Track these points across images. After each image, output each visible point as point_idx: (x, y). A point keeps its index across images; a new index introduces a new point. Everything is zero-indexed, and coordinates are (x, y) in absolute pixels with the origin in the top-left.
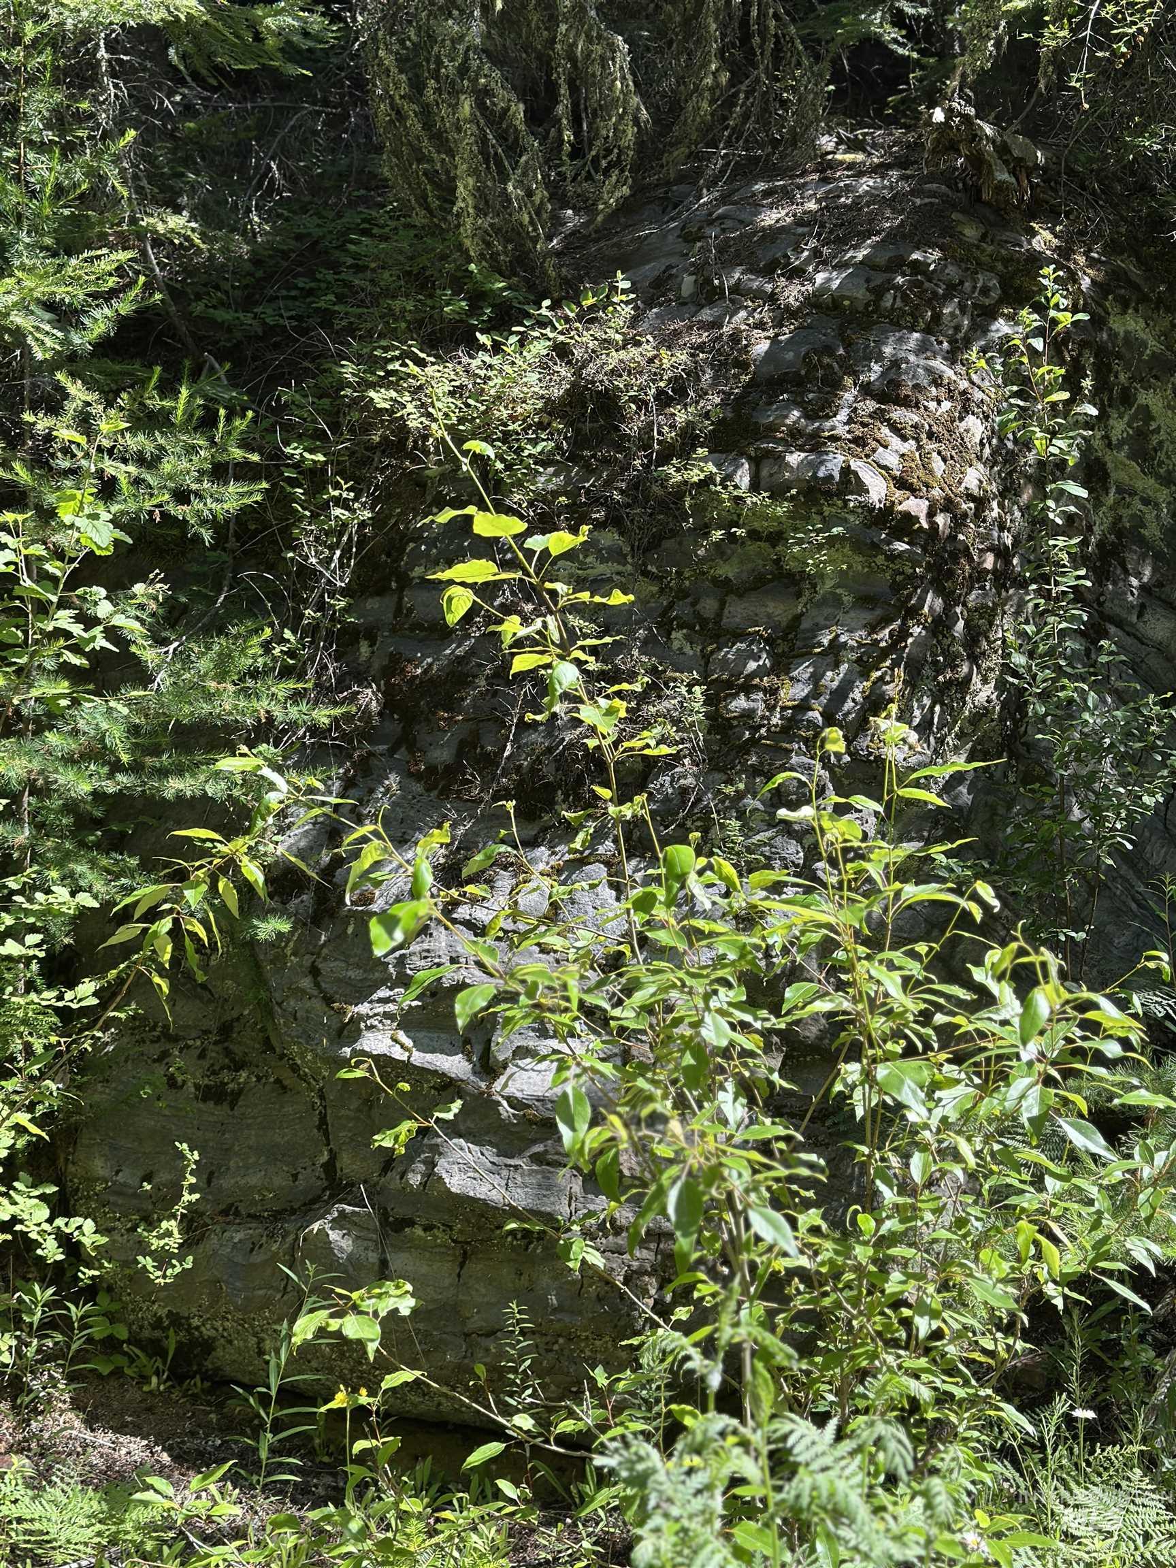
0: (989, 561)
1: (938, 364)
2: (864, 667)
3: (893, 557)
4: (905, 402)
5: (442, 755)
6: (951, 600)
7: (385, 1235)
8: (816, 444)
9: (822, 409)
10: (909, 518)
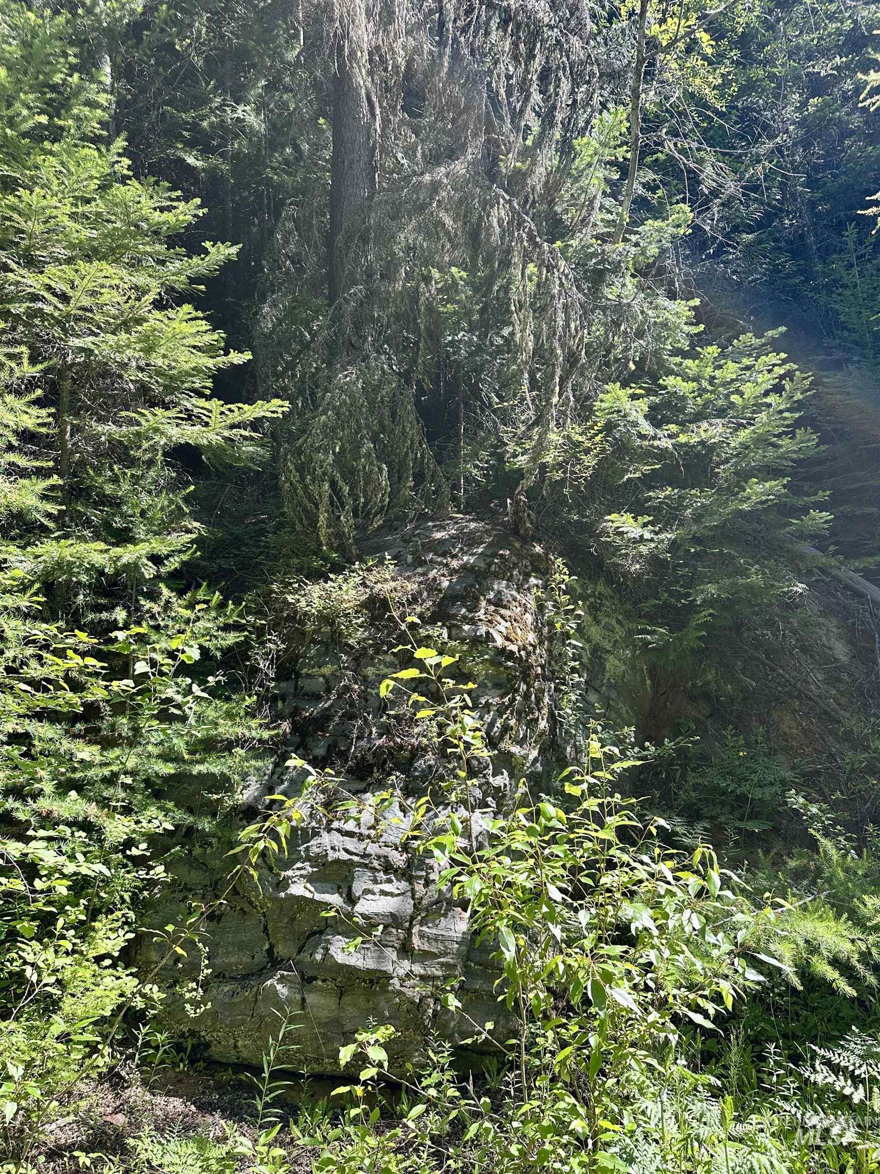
0: (539, 670)
1: (514, 593)
2: (500, 713)
3: (507, 668)
4: (505, 607)
5: (320, 751)
6: (529, 686)
7: (303, 986)
8: (473, 622)
9: (474, 608)
10: (512, 652)
